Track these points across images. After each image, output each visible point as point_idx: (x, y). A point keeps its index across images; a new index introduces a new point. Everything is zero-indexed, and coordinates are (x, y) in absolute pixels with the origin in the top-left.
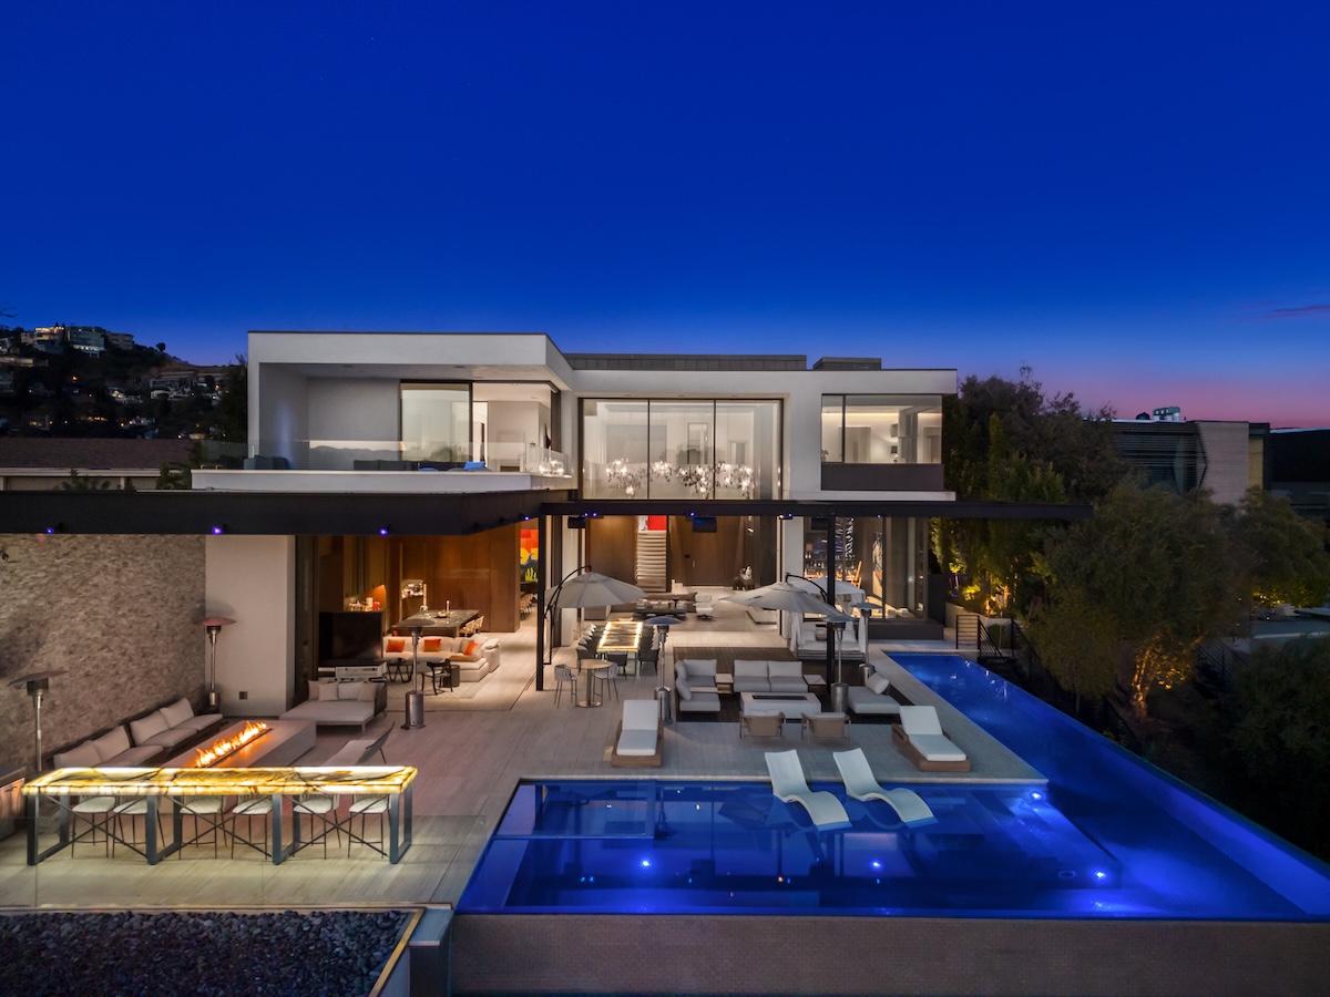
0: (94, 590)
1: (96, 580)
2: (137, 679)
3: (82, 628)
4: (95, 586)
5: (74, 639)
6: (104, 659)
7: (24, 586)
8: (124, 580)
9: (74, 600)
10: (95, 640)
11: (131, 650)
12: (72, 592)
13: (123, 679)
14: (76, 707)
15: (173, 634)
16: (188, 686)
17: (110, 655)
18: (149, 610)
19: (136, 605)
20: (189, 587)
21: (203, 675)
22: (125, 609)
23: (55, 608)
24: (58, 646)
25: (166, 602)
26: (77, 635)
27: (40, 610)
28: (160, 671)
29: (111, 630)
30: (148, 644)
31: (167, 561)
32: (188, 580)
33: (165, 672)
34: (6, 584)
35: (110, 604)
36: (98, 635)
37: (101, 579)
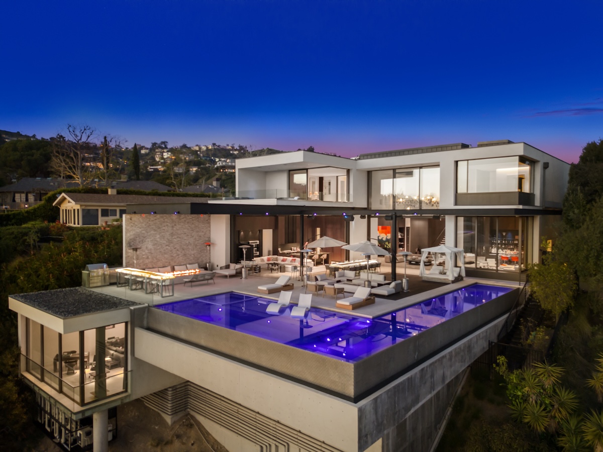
0: (163, 231)
1: (164, 228)
2: (180, 256)
6: (167, 249)
7: (138, 227)
8: (175, 229)
9: (156, 232)
11: (178, 248)
12: (155, 230)
13: (175, 255)
14: (157, 259)
15: (196, 246)
16: (202, 261)
17: (169, 248)
18: (186, 238)
19: (180, 236)
20: (203, 234)
21: (210, 259)
22: (176, 237)
23: (149, 234)
24: (150, 243)
25: (193, 237)
26: (157, 241)
27: (144, 233)
28: (191, 255)
29: (170, 242)
30: (185, 247)
31: (193, 226)
32: (203, 232)
33: (193, 256)
34: (132, 226)
35: (169, 235)
36: (165, 242)
37: (166, 228)
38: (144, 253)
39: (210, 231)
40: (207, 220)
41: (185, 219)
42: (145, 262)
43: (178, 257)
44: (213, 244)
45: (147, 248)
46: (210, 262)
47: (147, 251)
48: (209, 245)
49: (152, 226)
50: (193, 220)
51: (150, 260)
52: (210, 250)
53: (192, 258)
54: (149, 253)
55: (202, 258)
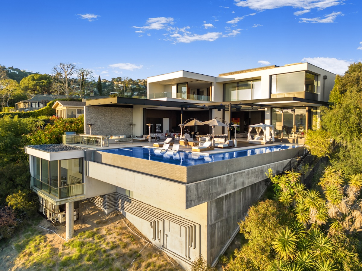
0: (106, 116)
1: (107, 114)
2: (116, 130)
3: (103, 120)
4: (106, 115)
5: (102, 122)
6: (108, 126)
7: (92, 113)
8: (113, 115)
9: (102, 117)
10: (106, 123)
11: (115, 126)
12: (102, 116)
13: (113, 129)
14: (103, 131)
15: (125, 125)
16: (128, 134)
17: (110, 125)
18: (119, 121)
19: (116, 119)
20: (129, 119)
21: (132, 133)
22: (113, 120)
23: (98, 117)
24: (99, 122)
25: (123, 120)
26: (103, 121)
27: (95, 117)
28: (122, 130)
29: (110, 122)
30: (119, 125)
31: (123, 114)
32: (128, 118)
33: (123, 130)
34: (89, 113)
35: (110, 118)
36: (107, 122)
37: (108, 114)
38: (96, 128)
39: (132, 117)
40: (131, 111)
41: (118, 110)
42: (96, 133)
43: (114, 131)
44: (135, 125)
45: (97, 125)
46: (132, 135)
47: (97, 127)
48: (132, 125)
49: (100, 113)
50: (123, 111)
51: (99, 132)
52: (132, 128)
53: (122, 132)
54: (99, 128)
55: (128, 132)
